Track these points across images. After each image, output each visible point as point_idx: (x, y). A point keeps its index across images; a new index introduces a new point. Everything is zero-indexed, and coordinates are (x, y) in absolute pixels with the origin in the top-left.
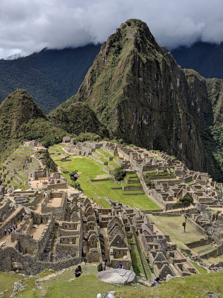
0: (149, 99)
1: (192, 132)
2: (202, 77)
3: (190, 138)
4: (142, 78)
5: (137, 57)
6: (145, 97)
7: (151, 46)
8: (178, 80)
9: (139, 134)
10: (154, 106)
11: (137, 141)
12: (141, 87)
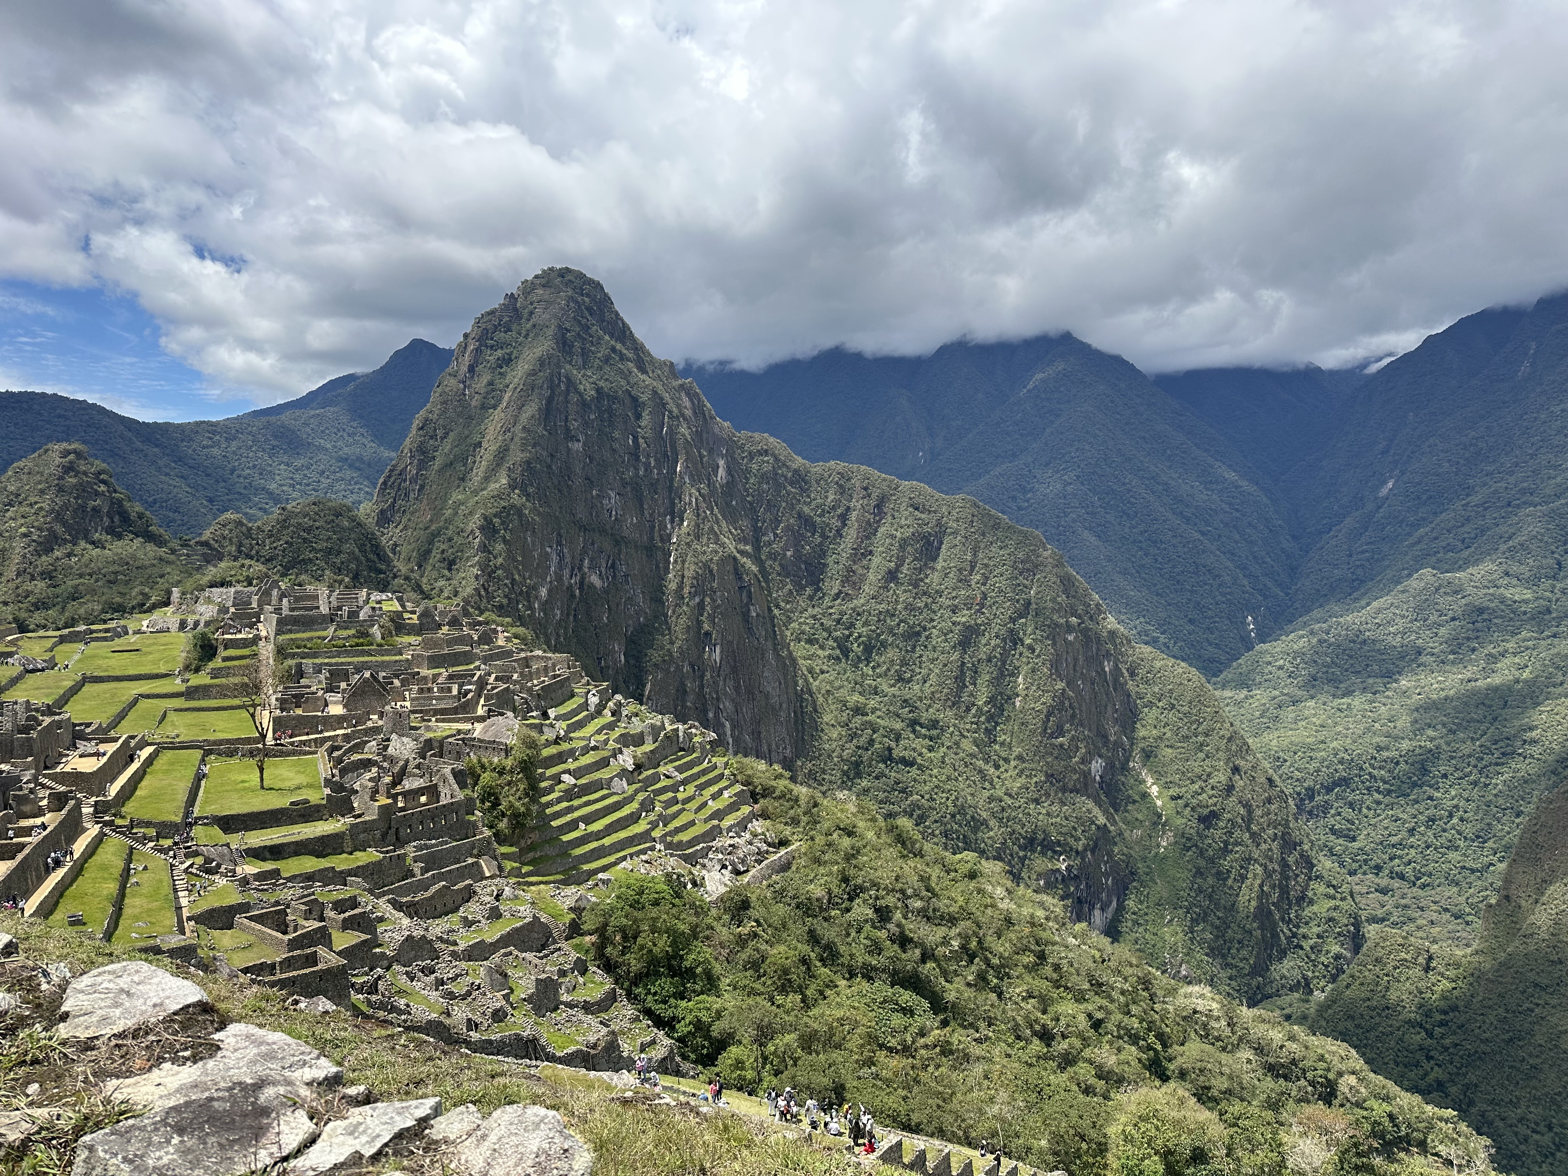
0: (610, 511)
1: (754, 614)
2: (800, 459)
3: (750, 629)
4: (581, 444)
5: (559, 379)
6: (594, 501)
7: (613, 350)
8: (721, 463)
9: (571, 618)
10: (626, 533)
11: (562, 639)
12: (578, 469)
